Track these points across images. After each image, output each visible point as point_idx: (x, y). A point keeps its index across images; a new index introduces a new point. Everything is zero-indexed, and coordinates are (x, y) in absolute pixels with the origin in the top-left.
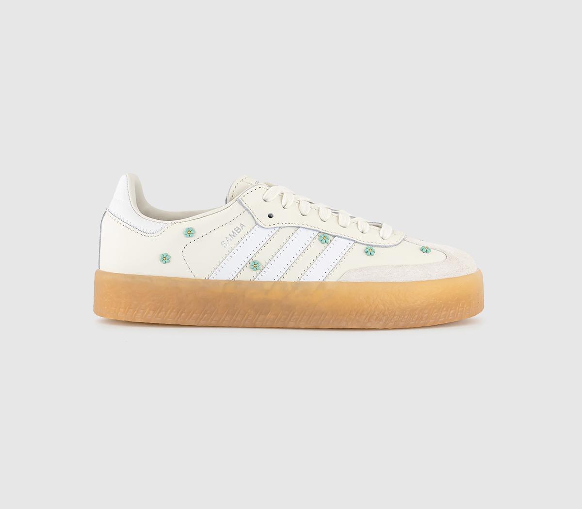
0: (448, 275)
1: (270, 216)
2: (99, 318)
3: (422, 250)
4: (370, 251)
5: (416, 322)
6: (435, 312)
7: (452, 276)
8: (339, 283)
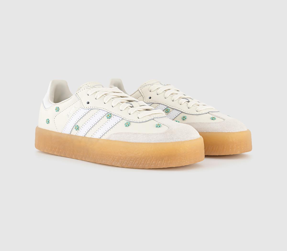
0: (162, 141)
1: (88, 103)
2: (38, 150)
3: (157, 127)
4: (128, 125)
5: (138, 166)
6: (149, 161)
7: (164, 142)
8: (107, 140)
